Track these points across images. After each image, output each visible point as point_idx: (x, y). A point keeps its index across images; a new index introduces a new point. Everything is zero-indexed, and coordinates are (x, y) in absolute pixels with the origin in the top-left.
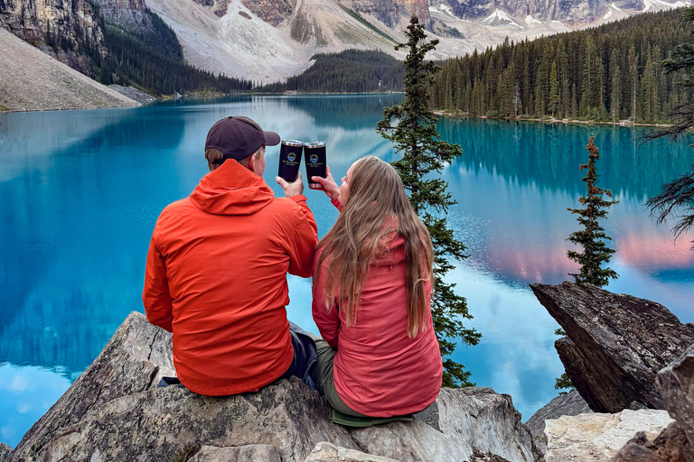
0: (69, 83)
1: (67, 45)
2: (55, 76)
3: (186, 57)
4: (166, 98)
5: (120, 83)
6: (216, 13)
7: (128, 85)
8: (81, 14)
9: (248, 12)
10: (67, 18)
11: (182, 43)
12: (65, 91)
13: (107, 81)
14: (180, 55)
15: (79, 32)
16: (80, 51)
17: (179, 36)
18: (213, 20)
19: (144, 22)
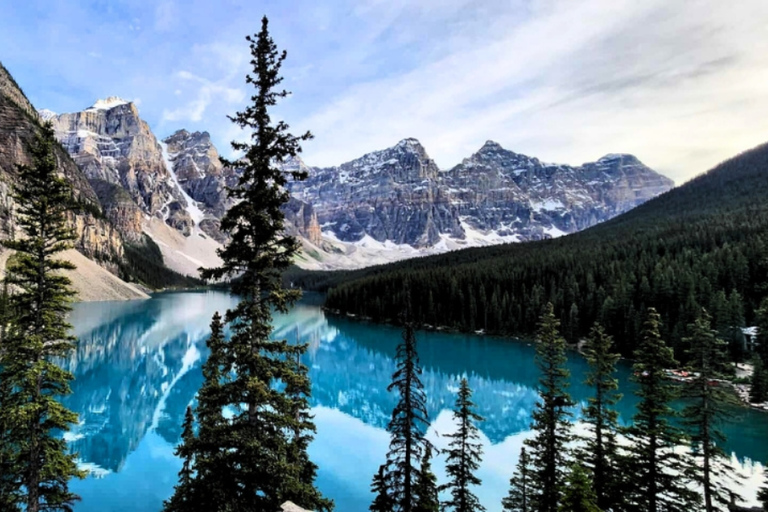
0: (112, 284)
1: (106, 258)
2: (104, 278)
3: (165, 263)
4: (158, 291)
5: (134, 281)
6: (184, 235)
7: (138, 282)
8: (113, 238)
9: (204, 234)
10: (107, 242)
11: (163, 253)
12: (110, 288)
13: (126, 280)
14: (162, 261)
15: (112, 250)
16: (113, 261)
17: (161, 249)
18: (181, 238)
19: (141, 240)
